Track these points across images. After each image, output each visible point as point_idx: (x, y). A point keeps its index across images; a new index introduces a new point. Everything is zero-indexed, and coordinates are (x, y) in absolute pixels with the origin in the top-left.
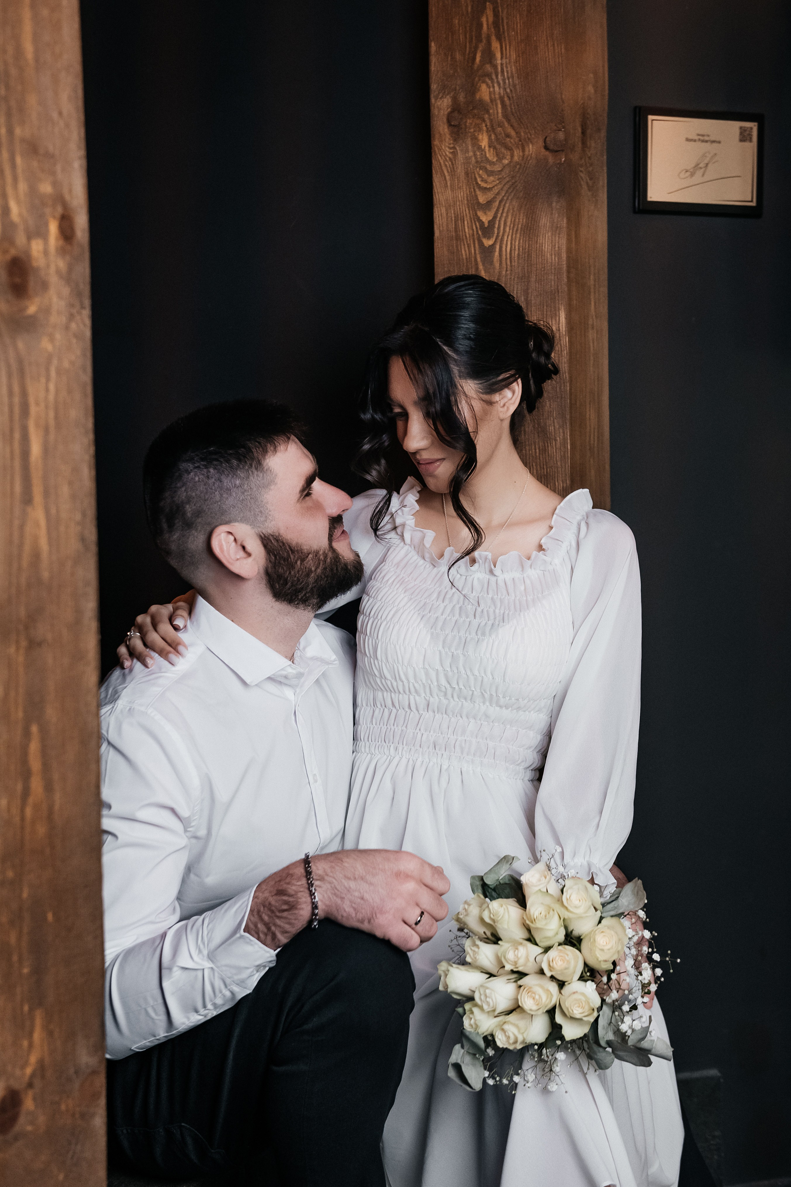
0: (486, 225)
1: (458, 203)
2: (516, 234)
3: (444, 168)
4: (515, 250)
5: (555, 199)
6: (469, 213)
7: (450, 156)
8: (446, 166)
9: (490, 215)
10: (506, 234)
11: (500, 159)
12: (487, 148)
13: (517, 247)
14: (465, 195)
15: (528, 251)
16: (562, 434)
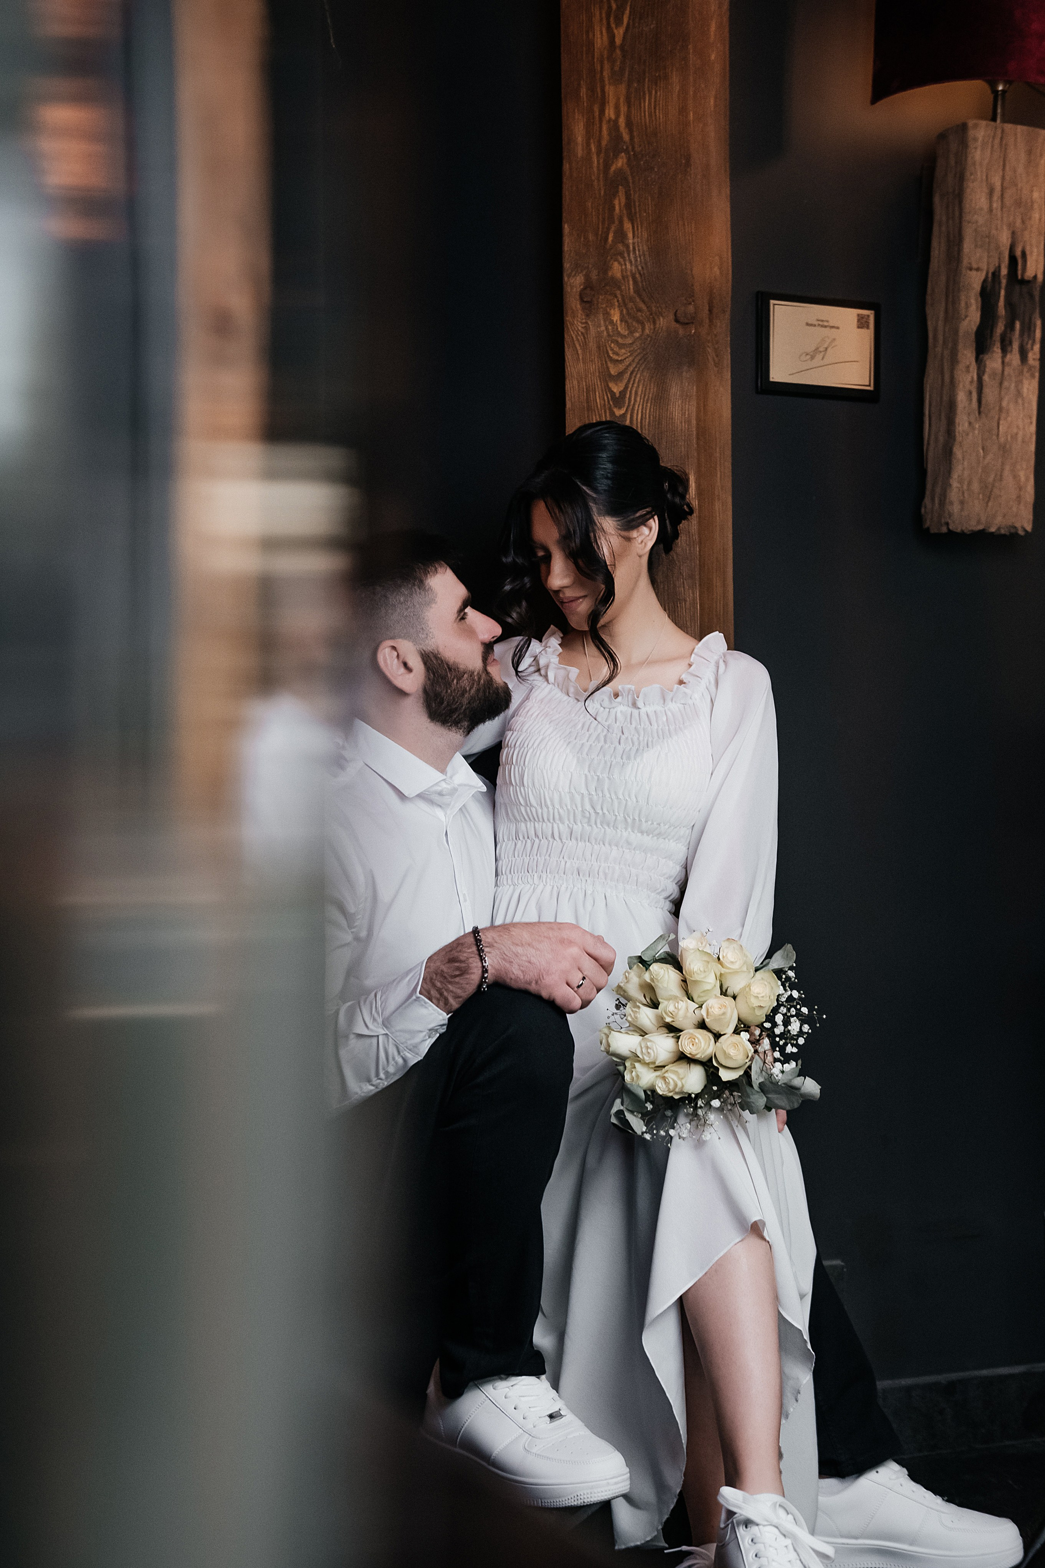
0: (617, 395)
1: (590, 375)
2: (647, 403)
3: (576, 342)
4: (646, 418)
5: (685, 368)
6: (601, 384)
7: (583, 331)
8: (578, 340)
9: (621, 387)
10: (637, 404)
11: (631, 333)
12: (619, 322)
13: (647, 416)
14: (597, 368)
15: (659, 419)
16: (691, 595)
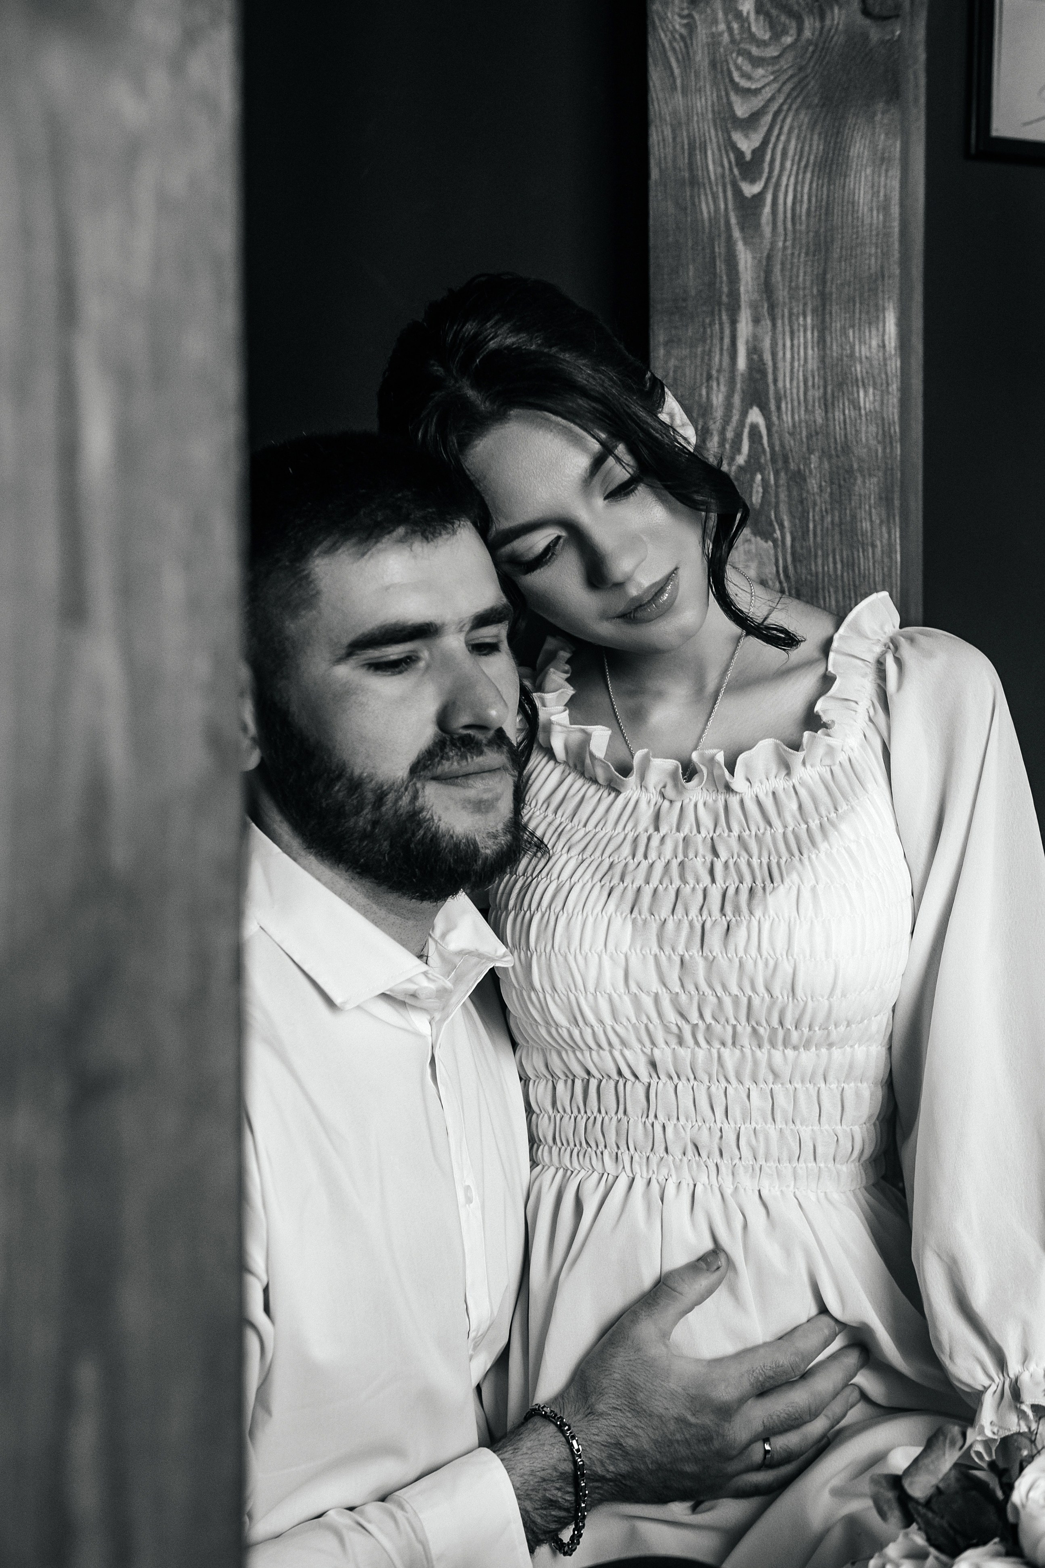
0: (748, 157)
1: (695, 119)
2: (805, 172)
3: (670, 54)
4: (802, 201)
5: (880, 106)
6: (717, 135)
7: (683, 31)
8: (674, 49)
9: (756, 139)
10: (786, 173)
11: (777, 36)
12: (752, 16)
13: (806, 197)
14: (709, 103)
15: (828, 204)
16: (886, 536)
